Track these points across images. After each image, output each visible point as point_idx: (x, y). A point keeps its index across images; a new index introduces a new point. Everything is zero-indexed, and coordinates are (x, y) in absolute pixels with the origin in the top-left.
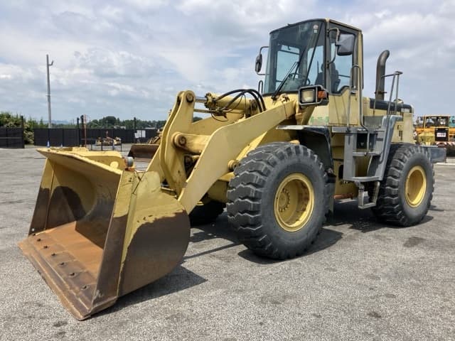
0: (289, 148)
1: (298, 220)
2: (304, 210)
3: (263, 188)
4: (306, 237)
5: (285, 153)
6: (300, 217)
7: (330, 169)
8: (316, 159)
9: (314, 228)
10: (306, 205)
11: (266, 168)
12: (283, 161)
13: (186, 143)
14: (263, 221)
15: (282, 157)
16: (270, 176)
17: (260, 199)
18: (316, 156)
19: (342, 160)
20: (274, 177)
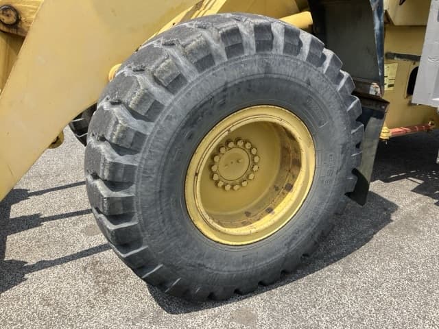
0: (235, 32)
1: (270, 211)
2: (289, 188)
3: (139, 155)
4: (284, 251)
5: (217, 47)
6: (276, 206)
7: (375, 85)
8: (327, 63)
9: (310, 230)
10: (295, 177)
11: (147, 95)
12: (208, 73)
13: (18, 20)
14: (146, 236)
15: (204, 60)
16: (161, 118)
17: (130, 184)
18: (329, 54)
19: (416, 59)
20: (175, 123)
